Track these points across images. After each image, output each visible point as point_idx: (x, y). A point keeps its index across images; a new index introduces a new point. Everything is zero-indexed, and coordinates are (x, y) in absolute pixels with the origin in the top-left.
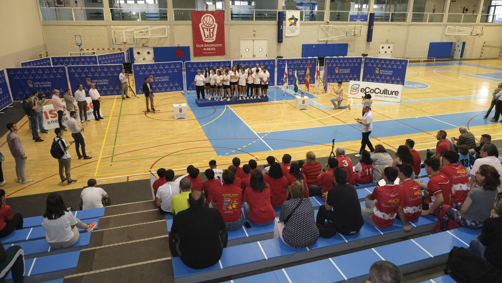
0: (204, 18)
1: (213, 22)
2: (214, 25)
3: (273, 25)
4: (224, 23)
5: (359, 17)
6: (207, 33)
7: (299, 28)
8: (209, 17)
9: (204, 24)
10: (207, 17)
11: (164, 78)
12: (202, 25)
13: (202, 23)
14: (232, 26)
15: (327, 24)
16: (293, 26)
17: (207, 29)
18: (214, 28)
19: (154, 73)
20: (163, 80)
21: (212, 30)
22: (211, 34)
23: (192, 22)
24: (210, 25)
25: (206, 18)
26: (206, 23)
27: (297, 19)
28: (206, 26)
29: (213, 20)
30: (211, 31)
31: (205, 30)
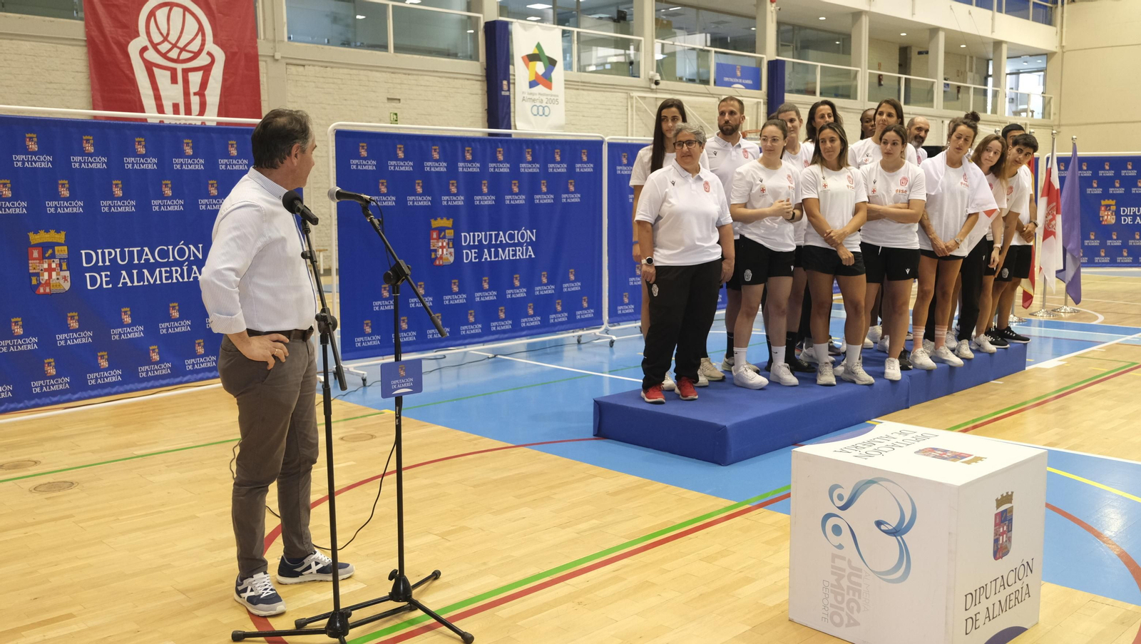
0: (152, 14)
1: (199, 37)
2: (209, 54)
3: (468, 77)
4: (255, 48)
5: (739, 74)
6: (172, 93)
7: (562, 99)
8: (177, 12)
9: (155, 46)
10: (166, 9)
11: (164, 254)
12: (144, 49)
13: (141, 41)
14: (293, 69)
15: (652, 90)
16: (540, 89)
17: (174, 72)
18: (207, 69)
19: (77, 207)
20: (158, 277)
21: (195, 78)
22: (195, 101)
23: (87, 26)
24: (185, 55)
25: (161, 14)
26: (166, 39)
27: (552, 63)
28: (164, 56)
29: (201, 29)
30: (194, 87)
31: (163, 77)
